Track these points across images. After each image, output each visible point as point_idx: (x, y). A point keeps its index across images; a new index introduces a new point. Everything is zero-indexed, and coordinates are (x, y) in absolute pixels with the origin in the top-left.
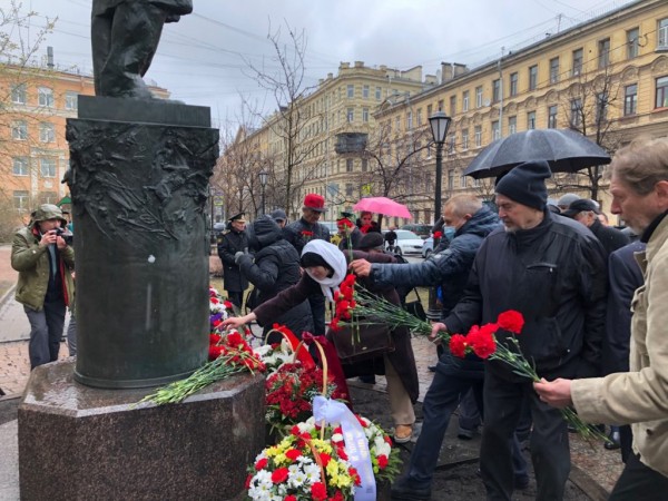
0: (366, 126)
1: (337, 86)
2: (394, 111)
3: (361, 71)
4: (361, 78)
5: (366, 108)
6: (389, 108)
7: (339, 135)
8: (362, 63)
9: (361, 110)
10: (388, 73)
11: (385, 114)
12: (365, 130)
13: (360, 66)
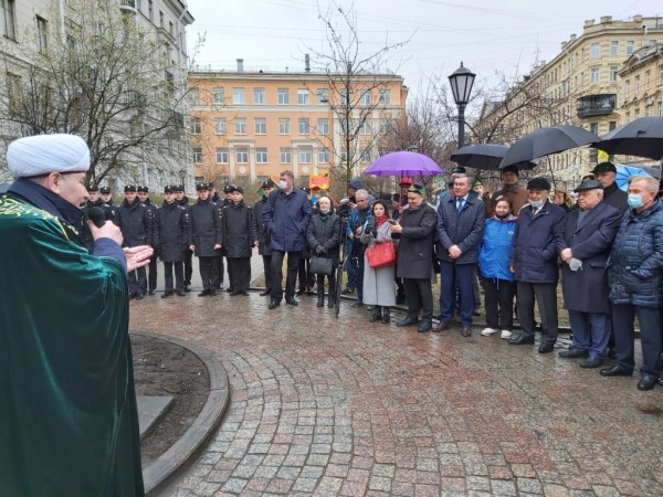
0: (614, 85)
1: (581, 46)
2: (643, 65)
3: (608, 27)
4: (607, 34)
5: (613, 66)
6: (637, 63)
7: (582, 99)
8: (610, 17)
9: (609, 69)
10: (644, 23)
11: (633, 70)
12: (612, 91)
13: (607, 21)
